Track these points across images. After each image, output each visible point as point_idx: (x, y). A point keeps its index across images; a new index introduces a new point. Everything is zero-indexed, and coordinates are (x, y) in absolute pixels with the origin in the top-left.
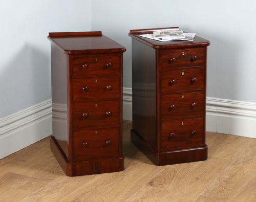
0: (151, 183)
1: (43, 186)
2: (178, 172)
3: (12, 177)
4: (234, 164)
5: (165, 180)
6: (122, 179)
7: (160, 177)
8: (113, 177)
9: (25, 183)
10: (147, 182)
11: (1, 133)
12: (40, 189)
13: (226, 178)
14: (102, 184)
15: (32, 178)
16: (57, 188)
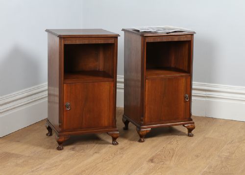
0: (152, 160)
1: (40, 164)
2: (176, 150)
3: (8, 156)
4: (230, 143)
5: (165, 157)
6: (121, 157)
7: (159, 155)
8: (112, 156)
9: (21, 161)
10: (147, 160)
11: (1, 111)
12: (38, 167)
13: (226, 156)
14: (102, 161)
15: (29, 156)
16: (56, 166)
